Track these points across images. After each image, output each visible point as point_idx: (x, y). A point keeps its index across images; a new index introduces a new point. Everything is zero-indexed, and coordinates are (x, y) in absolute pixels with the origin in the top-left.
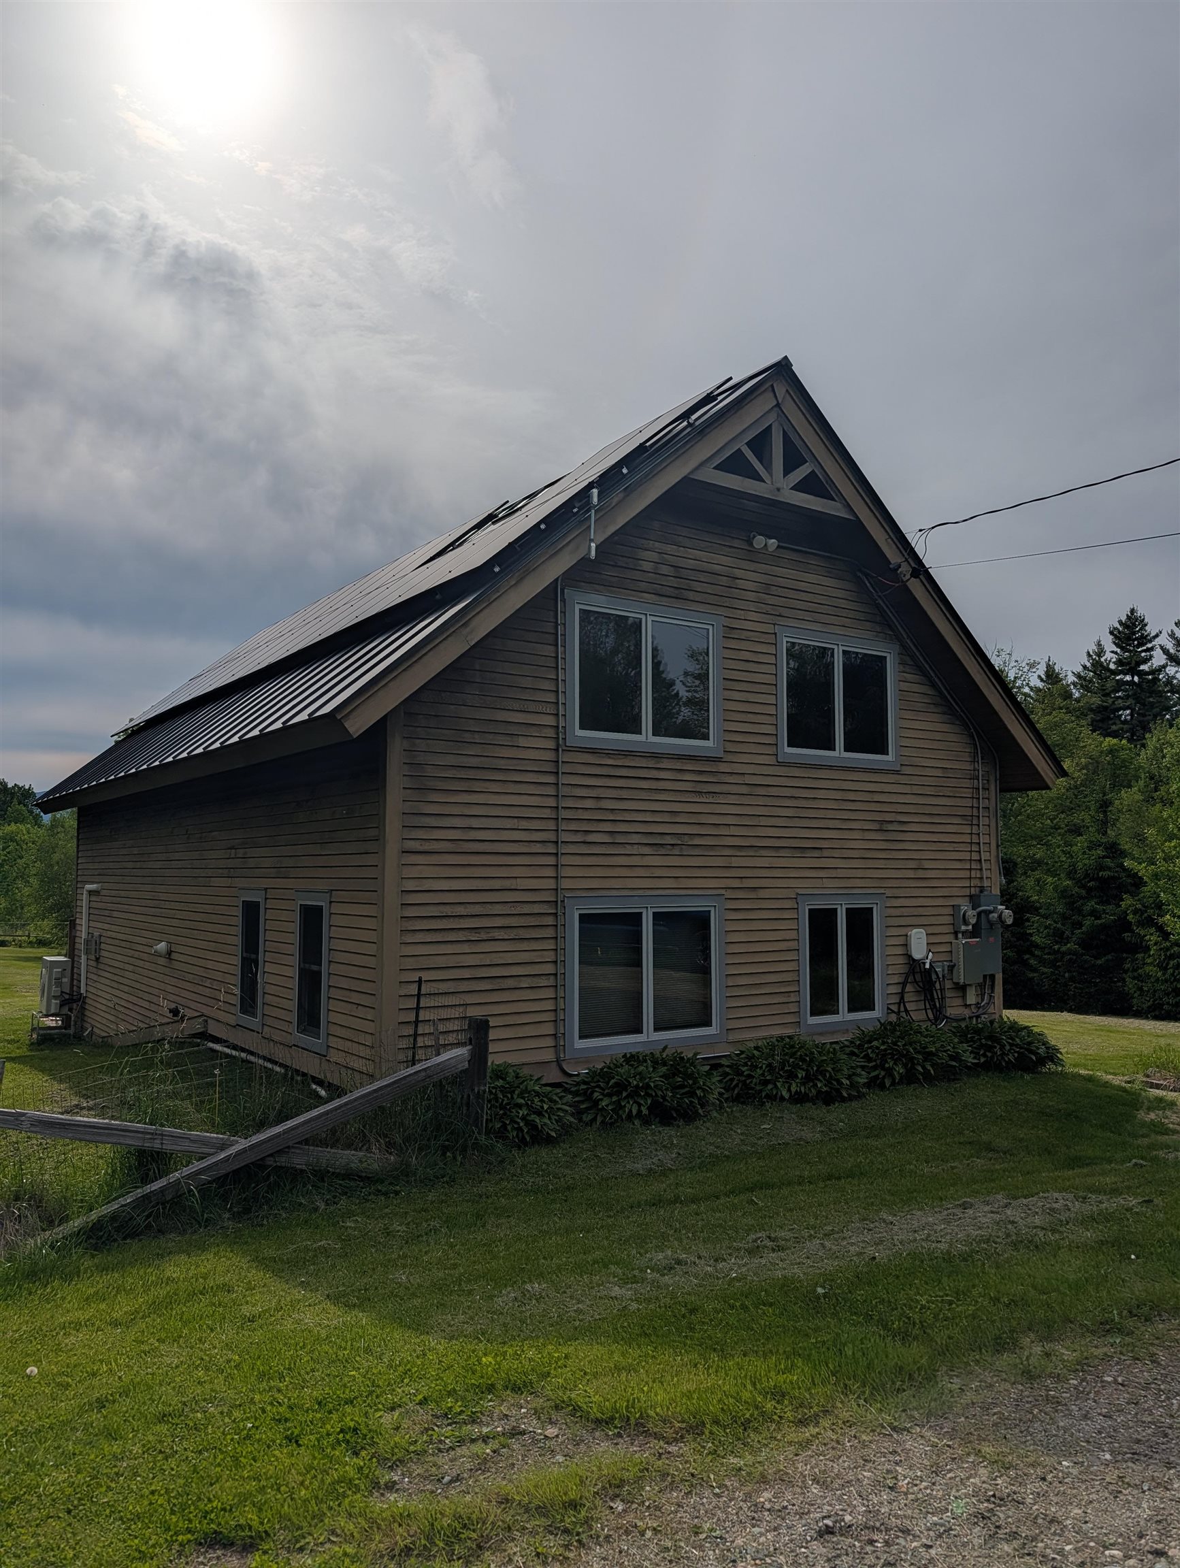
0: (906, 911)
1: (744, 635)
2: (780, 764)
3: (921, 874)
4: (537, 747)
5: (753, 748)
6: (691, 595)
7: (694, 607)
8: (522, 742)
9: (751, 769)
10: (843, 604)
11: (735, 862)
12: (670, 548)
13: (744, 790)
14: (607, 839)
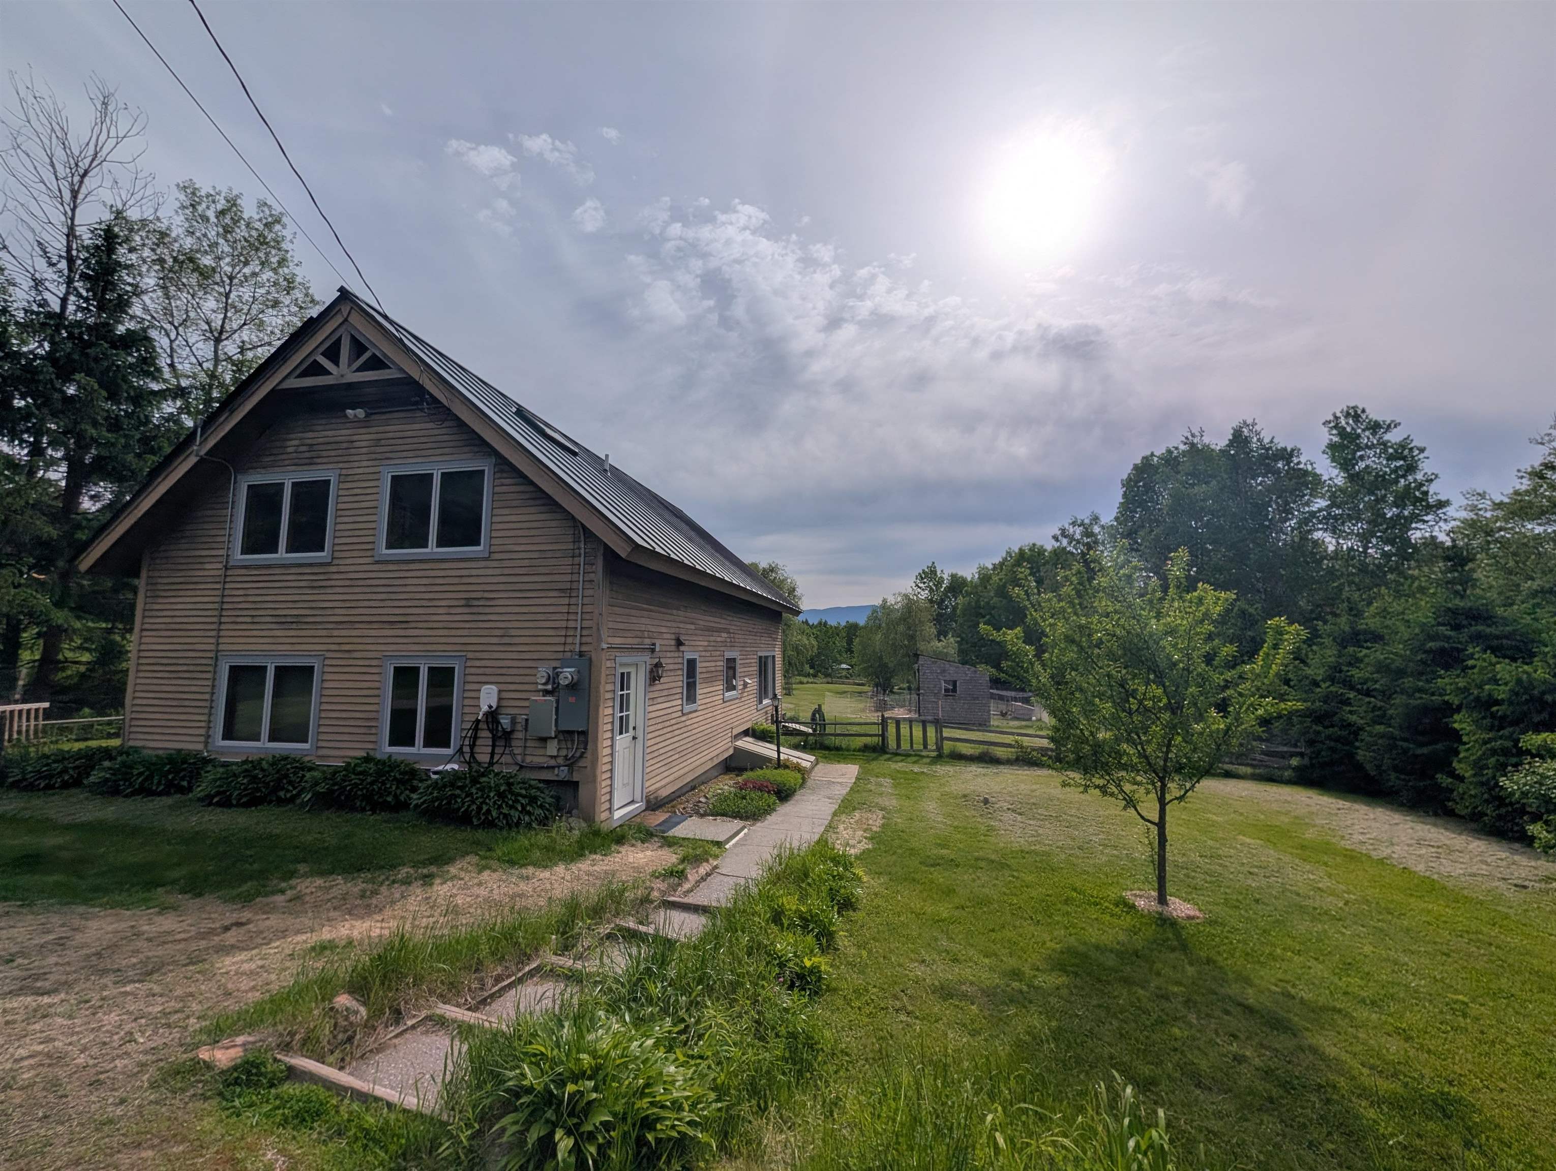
0: (488, 671)
1: (356, 478)
2: (377, 562)
3: (506, 640)
4: (214, 568)
5: (355, 554)
6: (319, 460)
7: (320, 467)
8: (207, 566)
9: (352, 568)
10: (446, 438)
11: (336, 633)
12: (310, 435)
13: (348, 583)
14: (249, 620)
